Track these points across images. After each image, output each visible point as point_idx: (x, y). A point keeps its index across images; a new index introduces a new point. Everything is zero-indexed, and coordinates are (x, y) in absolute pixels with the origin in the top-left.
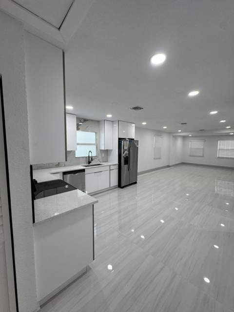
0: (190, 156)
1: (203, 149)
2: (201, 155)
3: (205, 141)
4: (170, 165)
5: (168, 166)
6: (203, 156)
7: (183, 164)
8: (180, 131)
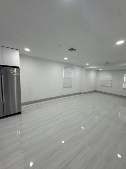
0: (101, 86)
1: (112, 81)
2: (109, 85)
3: (113, 74)
4: (82, 92)
5: (80, 93)
6: (111, 87)
7: (95, 91)
8: (87, 64)
